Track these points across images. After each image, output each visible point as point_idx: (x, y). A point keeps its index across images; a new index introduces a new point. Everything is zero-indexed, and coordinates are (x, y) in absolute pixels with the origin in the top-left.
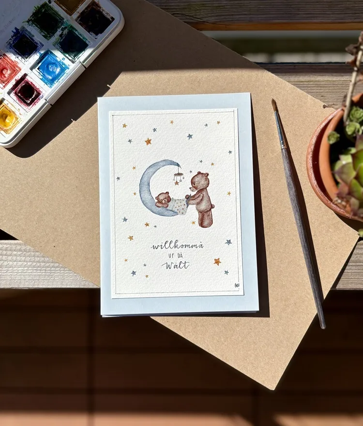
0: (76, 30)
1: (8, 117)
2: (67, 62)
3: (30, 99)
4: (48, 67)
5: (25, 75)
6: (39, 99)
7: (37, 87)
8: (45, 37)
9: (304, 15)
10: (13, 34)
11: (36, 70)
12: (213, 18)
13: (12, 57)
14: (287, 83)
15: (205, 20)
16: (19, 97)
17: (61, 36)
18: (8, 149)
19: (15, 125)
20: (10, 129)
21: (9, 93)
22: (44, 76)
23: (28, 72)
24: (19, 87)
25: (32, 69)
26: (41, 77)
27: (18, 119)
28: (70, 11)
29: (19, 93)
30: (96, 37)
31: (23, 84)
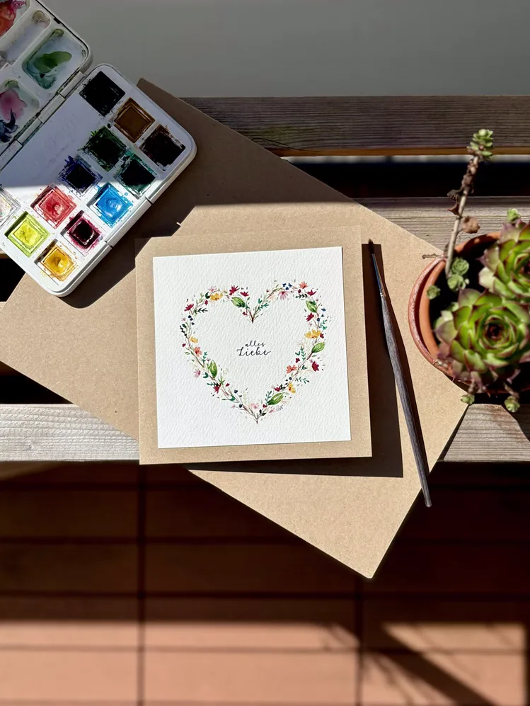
0: (141, 160)
1: (61, 261)
2: (130, 198)
3: (88, 241)
4: (107, 202)
5: (81, 212)
6: (98, 241)
7: (96, 226)
8: (104, 167)
9: (407, 140)
10: (66, 163)
11: (93, 206)
12: (300, 144)
13: (66, 190)
14: (387, 220)
15: (291, 146)
16: (75, 239)
17: (123, 166)
18: (62, 298)
19: (69, 272)
20: (65, 275)
21: (62, 233)
22: (103, 213)
23: (85, 208)
24: (75, 226)
25: (89, 205)
26: (100, 215)
27: (73, 263)
28: (133, 137)
29: (74, 233)
30: (165, 168)
31: (78, 223)
